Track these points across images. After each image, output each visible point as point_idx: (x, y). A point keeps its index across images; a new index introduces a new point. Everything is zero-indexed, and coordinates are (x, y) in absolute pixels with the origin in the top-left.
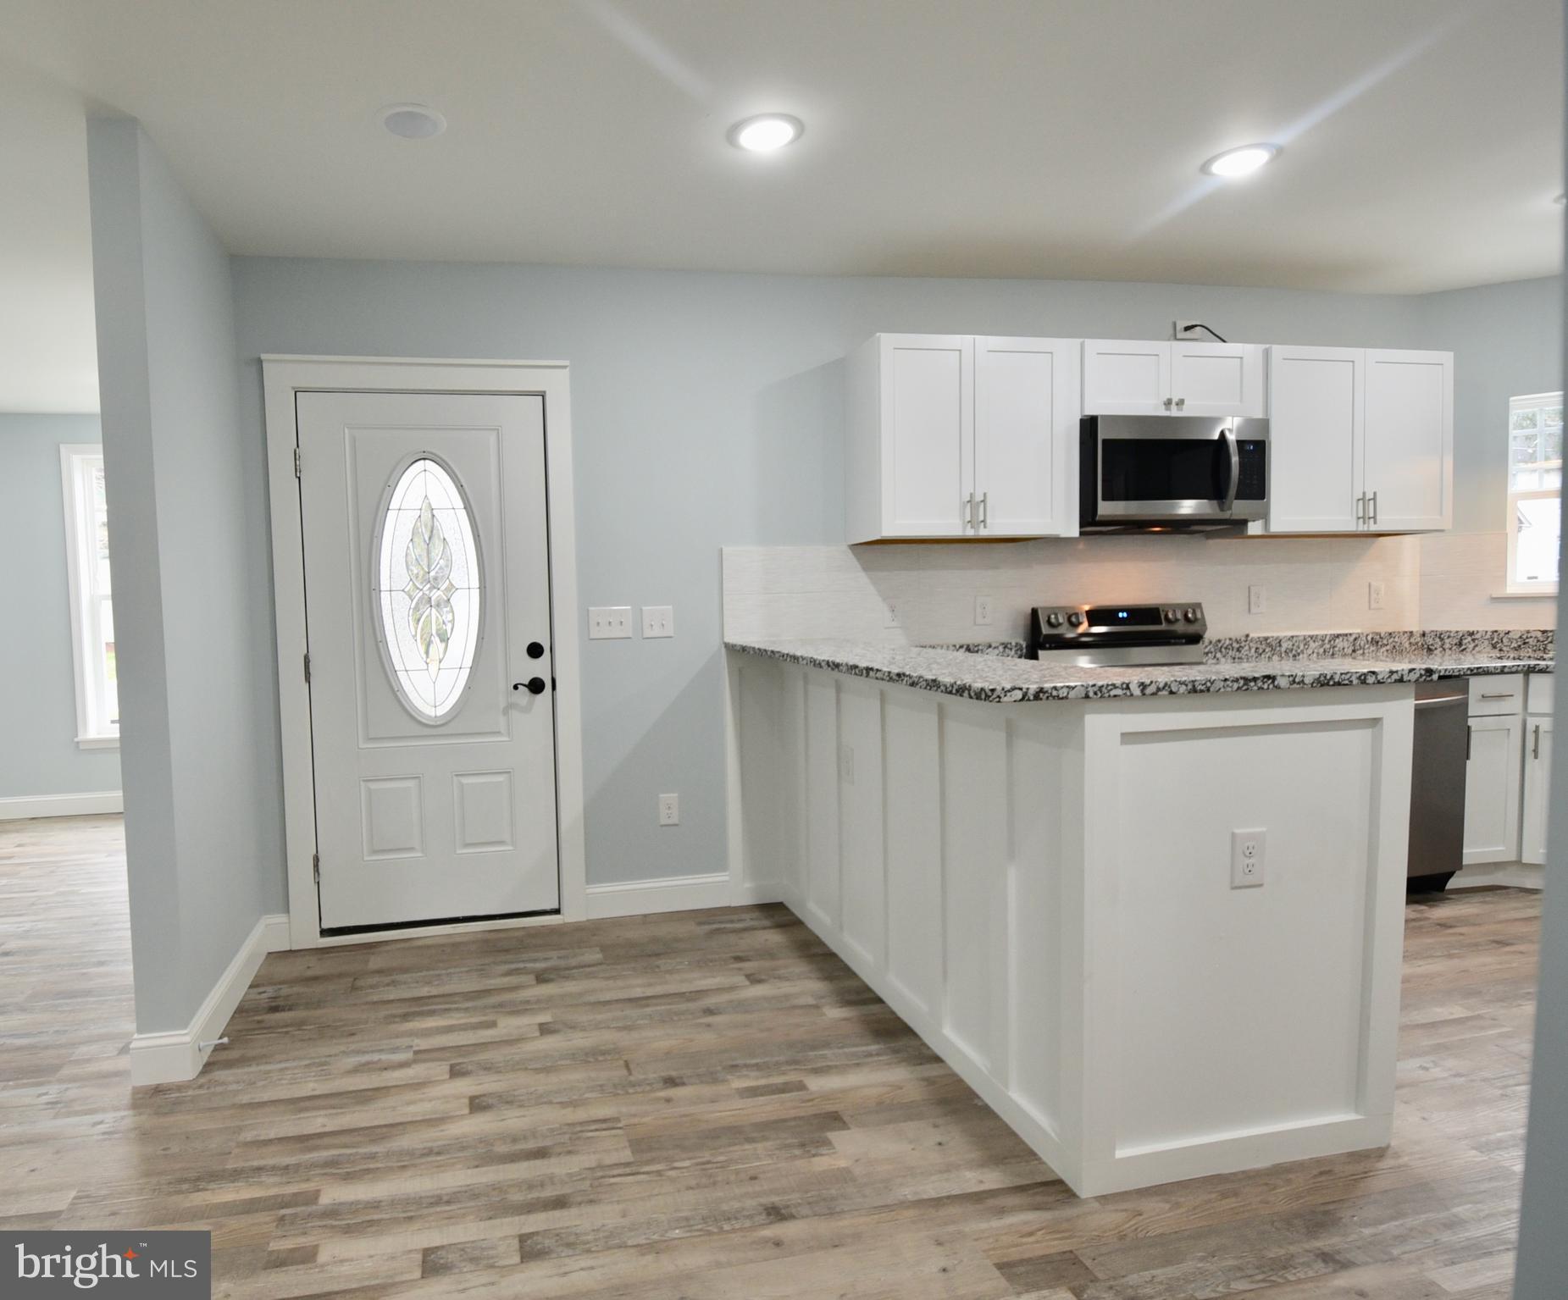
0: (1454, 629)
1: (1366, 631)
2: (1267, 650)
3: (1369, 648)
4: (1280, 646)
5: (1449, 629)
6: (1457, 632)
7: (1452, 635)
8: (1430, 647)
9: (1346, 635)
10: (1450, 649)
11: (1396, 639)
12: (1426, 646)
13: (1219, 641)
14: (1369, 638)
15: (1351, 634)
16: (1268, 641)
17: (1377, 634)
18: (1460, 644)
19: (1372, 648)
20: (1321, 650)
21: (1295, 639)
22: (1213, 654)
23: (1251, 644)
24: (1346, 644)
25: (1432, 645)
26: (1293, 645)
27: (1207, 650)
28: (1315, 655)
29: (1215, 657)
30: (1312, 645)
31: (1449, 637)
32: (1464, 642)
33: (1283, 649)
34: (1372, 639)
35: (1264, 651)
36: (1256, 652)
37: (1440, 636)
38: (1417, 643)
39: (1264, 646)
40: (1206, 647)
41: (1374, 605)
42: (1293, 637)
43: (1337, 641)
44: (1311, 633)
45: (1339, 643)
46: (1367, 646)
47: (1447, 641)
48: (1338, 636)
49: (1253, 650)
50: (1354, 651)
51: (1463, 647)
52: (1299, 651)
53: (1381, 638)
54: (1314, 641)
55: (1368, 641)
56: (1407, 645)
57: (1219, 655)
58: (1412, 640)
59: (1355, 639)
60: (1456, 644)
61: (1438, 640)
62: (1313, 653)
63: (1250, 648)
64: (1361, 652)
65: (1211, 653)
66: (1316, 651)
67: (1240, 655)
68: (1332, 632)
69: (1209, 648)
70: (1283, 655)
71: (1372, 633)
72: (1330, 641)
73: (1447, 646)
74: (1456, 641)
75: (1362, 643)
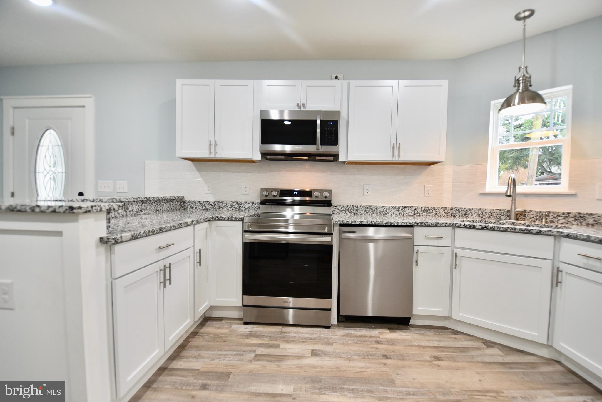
0: (463, 207)
1: (421, 206)
2: (370, 211)
3: (422, 213)
4: (377, 210)
5: (462, 207)
6: (465, 208)
7: (463, 210)
8: (454, 215)
9: (411, 207)
10: (462, 216)
11: (437, 210)
12: (453, 214)
13: (348, 206)
14: (423, 209)
15: (413, 207)
16: (371, 208)
17: (427, 207)
18: (466, 214)
19: (424, 214)
20: (398, 213)
21: (384, 207)
22: (345, 211)
23: (363, 208)
24: (410, 211)
25: (455, 214)
26: (383, 210)
27: (341, 210)
28: (394, 215)
29: (345, 213)
30: (393, 210)
31: (462, 211)
32: (468, 213)
33: (378, 211)
34: (424, 209)
35: (369, 212)
36: (365, 212)
37: (458, 210)
38: (449, 213)
39: (369, 210)
40: (342, 208)
41: (426, 195)
42: (383, 206)
43: (406, 209)
44: (392, 205)
45: (407, 210)
46: (421, 213)
47: (461, 212)
48: (406, 207)
49: (364, 211)
50: (414, 214)
51: (467, 215)
52: (386, 212)
53: (429, 209)
54: (394, 209)
55: (422, 211)
56: (443, 213)
57: (347, 212)
58: (446, 211)
59: (415, 209)
60: (464, 214)
61: (457, 212)
62: (393, 214)
63: (362, 210)
64: (418, 215)
65: (344, 211)
66: (395, 213)
67: (358, 213)
68: (403, 206)
69: (342, 209)
70: (378, 214)
71: (424, 207)
72: (402, 209)
73: (461, 215)
74: (464, 213)
75: (419, 211)
